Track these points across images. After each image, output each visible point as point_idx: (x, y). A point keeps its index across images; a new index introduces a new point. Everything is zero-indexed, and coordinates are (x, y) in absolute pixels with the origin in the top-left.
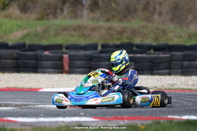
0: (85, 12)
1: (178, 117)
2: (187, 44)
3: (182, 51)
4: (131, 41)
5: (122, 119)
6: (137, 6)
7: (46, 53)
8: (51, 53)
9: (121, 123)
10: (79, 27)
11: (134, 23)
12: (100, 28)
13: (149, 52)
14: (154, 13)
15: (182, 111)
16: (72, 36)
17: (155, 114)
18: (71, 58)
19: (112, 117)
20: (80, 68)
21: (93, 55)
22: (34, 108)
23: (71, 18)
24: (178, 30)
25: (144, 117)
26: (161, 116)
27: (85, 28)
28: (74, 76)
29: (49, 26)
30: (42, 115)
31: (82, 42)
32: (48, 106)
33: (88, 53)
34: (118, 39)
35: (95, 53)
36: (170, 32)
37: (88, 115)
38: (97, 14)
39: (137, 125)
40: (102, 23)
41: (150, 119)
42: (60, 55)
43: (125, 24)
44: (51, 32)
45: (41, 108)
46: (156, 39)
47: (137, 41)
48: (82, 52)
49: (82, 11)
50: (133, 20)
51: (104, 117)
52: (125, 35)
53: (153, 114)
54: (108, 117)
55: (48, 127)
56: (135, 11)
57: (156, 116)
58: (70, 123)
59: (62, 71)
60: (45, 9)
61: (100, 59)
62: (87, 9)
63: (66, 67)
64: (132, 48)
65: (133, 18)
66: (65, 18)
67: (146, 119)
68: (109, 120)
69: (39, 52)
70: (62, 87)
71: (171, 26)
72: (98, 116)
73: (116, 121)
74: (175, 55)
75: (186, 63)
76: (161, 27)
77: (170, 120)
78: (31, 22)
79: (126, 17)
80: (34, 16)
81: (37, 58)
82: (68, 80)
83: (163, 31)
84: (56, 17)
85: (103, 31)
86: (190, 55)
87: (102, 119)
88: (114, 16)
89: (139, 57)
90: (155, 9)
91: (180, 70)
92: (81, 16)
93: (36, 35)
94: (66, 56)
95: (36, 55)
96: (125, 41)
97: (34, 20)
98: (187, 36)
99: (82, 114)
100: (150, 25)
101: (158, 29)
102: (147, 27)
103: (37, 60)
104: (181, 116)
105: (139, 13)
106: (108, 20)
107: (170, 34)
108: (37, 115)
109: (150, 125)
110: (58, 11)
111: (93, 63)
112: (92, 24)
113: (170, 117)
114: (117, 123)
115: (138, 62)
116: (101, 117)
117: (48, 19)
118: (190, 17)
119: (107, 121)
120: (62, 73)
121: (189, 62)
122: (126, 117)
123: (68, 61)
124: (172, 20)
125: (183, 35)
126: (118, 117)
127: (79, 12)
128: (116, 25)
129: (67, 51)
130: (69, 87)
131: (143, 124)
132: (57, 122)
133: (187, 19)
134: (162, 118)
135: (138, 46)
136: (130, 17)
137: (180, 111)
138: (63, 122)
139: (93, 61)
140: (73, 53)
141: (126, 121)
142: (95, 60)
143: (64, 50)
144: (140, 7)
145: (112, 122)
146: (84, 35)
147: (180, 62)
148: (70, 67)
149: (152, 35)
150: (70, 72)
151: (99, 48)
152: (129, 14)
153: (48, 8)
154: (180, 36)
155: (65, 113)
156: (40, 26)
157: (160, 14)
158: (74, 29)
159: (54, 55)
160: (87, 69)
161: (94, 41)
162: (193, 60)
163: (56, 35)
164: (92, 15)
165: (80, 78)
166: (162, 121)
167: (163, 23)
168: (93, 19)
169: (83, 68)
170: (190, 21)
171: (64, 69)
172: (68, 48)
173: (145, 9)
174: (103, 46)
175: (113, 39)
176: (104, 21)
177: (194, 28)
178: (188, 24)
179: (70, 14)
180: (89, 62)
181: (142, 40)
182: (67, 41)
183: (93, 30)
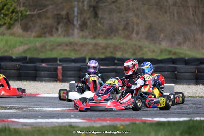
0: (76, 31)
1: (151, 119)
2: (159, 58)
4: (114, 55)
5: (105, 120)
6: (119, 26)
7: (44, 65)
8: (48, 65)
9: (104, 123)
10: (71, 43)
11: (116, 41)
12: (87, 44)
14: (132, 32)
15: (154, 114)
16: (65, 50)
17: (131, 116)
18: (64, 69)
19: (97, 119)
20: (71, 77)
21: (82, 67)
22: (34, 111)
23: (64, 36)
24: (152, 46)
25: (123, 118)
26: (137, 118)
27: (76, 44)
29: (46, 42)
30: (40, 117)
31: (73, 56)
32: (44, 109)
33: (78, 65)
34: (103, 53)
36: (146, 48)
37: (77, 117)
38: (86, 33)
39: (117, 126)
40: (89, 40)
41: (128, 120)
42: (54, 66)
43: (109, 41)
44: (48, 48)
45: (39, 111)
46: (134, 54)
47: (119, 55)
48: (73, 64)
49: (74, 30)
50: (115, 38)
51: (90, 118)
52: (108, 49)
54: (93, 119)
55: (44, 127)
56: (117, 30)
57: (132, 118)
58: (62, 123)
59: (56, 79)
60: (43, 28)
62: (77, 28)
63: (60, 77)
64: (114, 61)
65: (115, 36)
66: (59, 35)
67: (124, 120)
68: (95, 121)
69: (38, 64)
71: (146, 43)
72: (85, 118)
73: (100, 122)
76: (138, 43)
77: (144, 121)
78: (31, 39)
79: (109, 35)
80: (34, 34)
81: (36, 69)
82: (61, 88)
83: (139, 47)
84: (52, 35)
85: (91, 47)
86: (161, 67)
87: (88, 120)
88: (99, 34)
90: (133, 29)
92: (73, 34)
93: (36, 50)
94: (60, 67)
95: (36, 67)
96: (109, 55)
97: (34, 37)
98: (159, 51)
99: (72, 116)
100: (129, 42)
101: (135, 45)
102: (126, 44)
103: (36, 71)
104: (153, 118)
105: (120, 32)
106: (94, 38)
107: (145, 50)
108: (35, 117)
109: (128, 125)
110: (54, 30)
112: (81, 41)
114: (100, 124)
115: (119, 73)
116: (88, 118)
117: (45, 37)
118: (162, 35)
119: (93, 122)
120: (56, 81)
122: (108, 118)
123: (61, 71)
124: (147, 38)
125: (155, 50)
126: (102, 118)
127: (71, 31)
128: (101, 41)
129: (61, 63)
131: (122, 125)
132: (52, 122)
133: (159, 37)
134: (138, 120)
135: (119, 59)
136: (112, 35)
138: (57, 122)
139: (82, 72)
140: (65, 65)
141: (108, 122)
142: (84, 71)
143: (58, 62)
144: (121, 27)
145: (96, 122)
146: (75, 50)
148: (63, 76)
149: (130, 50)
150: (63, 81)
151: (87, 61)
152: (112, 32)
153: (46, 28)
154: (154, 51)
155: (58, 115)
156: (38, 42)
157: (137, 33)
158: (67, 45)
159: (50, 66)
161: (83, 55)
162: (164, 72)
163: (52, 50)
164: (81, 34)
166: (137, 122)
167: (139, 41)
168: (82, 37)
170: (162, 39)
171: (58, 78)
172: (61, 60)
173: (125, 28)
175: (98, 53)
176: (91, 38)
177: (165, 45)
178: (160, 41)
179: (63, 33)
180: (78, 72)
181: (122, 54)
182: (61, 54)
183: (82, 45)
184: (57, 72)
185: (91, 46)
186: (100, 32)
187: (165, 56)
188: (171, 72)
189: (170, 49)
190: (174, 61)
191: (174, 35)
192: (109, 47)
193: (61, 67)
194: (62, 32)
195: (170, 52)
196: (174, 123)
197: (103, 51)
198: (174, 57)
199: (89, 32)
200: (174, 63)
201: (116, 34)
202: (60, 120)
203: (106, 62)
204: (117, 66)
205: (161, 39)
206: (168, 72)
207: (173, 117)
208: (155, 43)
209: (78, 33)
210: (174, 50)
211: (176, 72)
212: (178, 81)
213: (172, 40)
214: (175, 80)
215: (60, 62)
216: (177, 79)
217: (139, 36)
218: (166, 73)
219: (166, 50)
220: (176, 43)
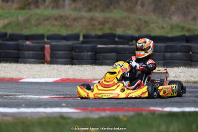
0: (67, 2)
1: (160, 109)
2: (170, 35)
3: (164, 43)
4: (113, 32)
5: (104, 110)
7: (28, 43)
8: (33, 43)
9: (103, 114)
10: (61, 17)
11: (116, 14)
12: (81, 18)
13: (131, 43)
14: (136, 3)
15: (165, 103)
16: (53, 26)
17: (136, 106)
18: (53, 49)
19: (94, 108)
20: (62, 58)
21: (74, 45)
22: (16, 99)
23: (53, 8)
24: (160, 21)
25: (126, 108)
26: (144, 108)
27: (68, 18)
28: (55, 66)
29: (31, 16)
30: (23, 105)
31: (64, 32)
32: (29, 96)
33: (70, 43)
34: (100, 29)
35: (77, 43)
36: (153, 23)
37: (69, 105)
38: (80, 5)
39: (119, 116)
40: (84, 14)
41: (133, 110)
42: (41, 45)
43: (107, 15)
44: (33, 22)
45: (22, 99)
46: (138, 30)
47: (119, 31)
48: (64, 43)
49: (64, 1)
50: (114, 11)
51: (86, 108)
52: (107, 26)
53: (134, 105)
54: (90, 108)
55: (29, 118)
56: (118, 2)
57: (138, 107)
58: (52, 113)
59: (43, 61)
61: (81, 50)
63: (48, 58)
64: (114, 39)
65: (115, 8)
66: (47, 7)
67: (127, 110)
68: (91, 111)
69: (20, 42)
70: (43, 77)
71: (154, 17)
72: (80, 107)
73: (98, 112)
74: (157, 46)
75: (168, 55)
76: (144, 18)
77: (152, 112)
78: (13, 11)
79: (108, 7)
80: (15, 5)
81: (19, 48)
82: (50, 71)
83: (145, 22)
84: (38, 7)
86: (172, 46)
87: (84, 110)
88: (96, 6)
89: (121, 48)
91: (162, 62)
92: (63, 6)
93: (18, 24)
94: (47, 46)
95: (18, 45)
96: (107, 31)
97: (16, 9)
98: (169, 27)
99: (64, 105)
100: (132, 15)
101: (140, 20)
102: (129, 18)
104: (163, 108)
105: (121, 3)
106: (90, 10)
107: (152, 25)
108: (18, 106)
109: (132, 117)
111: (74, 53)
112: (74, 14)
113: (152, 108)
114: (98, 114)
115: (120, 53)
116: (83, 108)
117: (30, 9)
118: (173, 7)
119: (89, 112)
120: (44, 63)
121: (172, 53)
122: (108, 108)
123: (49, 51)
124: (154, 11)
125: (165, 26)
126: (101, 108)
127: (61, 2)
128: (98, 15)
129: (49, 41)
130: (50, 78)
131: (124, 116)
132: (38, 113)
133: (169, 10)
134: (144, 110)
135: (120, 37)
136: (112, 7)
137: (162, 102)
138: (45, 113)
139: (75, 52)
140: (54, 43)
141: (108, 112)
143: (46, 40)
145: (94, 113)
146: (65, 25)
147: (163, 53)
148: (51, 57)
149: (134, 26)
150: (51, 62)
151: (81, 38)
152: (111, 4)
154: (163, 28)
155: (46, 104)
156: (21, 16)
157: (143, 5)
158: (56, 19)
159: (35, 45)
160: (69, 59)
161: (76, 31)
162: (176, 52)
163: (37, 25)
164: (73, 5)
165: (61, 68)
166: (144, 113)
167: (145, 14)
168: (75, 9)
169: (65, 58)
170: (173, 12)
171: (46, 59)
172: (49, 38)
174: (85, 37)
175: (95, 29)
176: (86, 11)
177: (176, 19)
178: (171, 15)
179: (52, 4)
180: (71, 52)
181: (124, 31)
182: (49, 30)
183: (75, 19)
184: (44, 51)
185: (85, 21)
186: (97, 3)
187: (177, 33)
188: (184, 52)
189: (182, 24)
190: (188, 39)
191: (187, 8)
192: (108, 22)
193: (49, 46)
194: (50, 3)
195: (183, 28)
196: (190, 113)
197: (100, 27)
198: (187, 34)
199: (84, 4)
200: (187, 42)
201: (117, 6)
202: (49, 110)
203: (105, 40)
204: (118, 44)
205: (171, 12)
206: (181, 52)
207: (188, 106)
208: (164, 18)
209: (70, 5)
210: (187, 26)
211: (191, 53)
212: (193, 63)
213: (185, 14)
214: (190, 62)
215: (48, 39)
216: (191, 61)
217: (145, 9)
218: (178, 54)
219: (177, 26)
220: (190, 17)
